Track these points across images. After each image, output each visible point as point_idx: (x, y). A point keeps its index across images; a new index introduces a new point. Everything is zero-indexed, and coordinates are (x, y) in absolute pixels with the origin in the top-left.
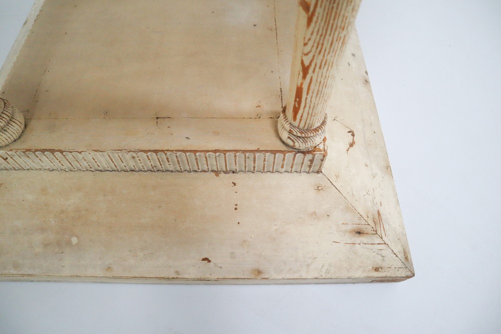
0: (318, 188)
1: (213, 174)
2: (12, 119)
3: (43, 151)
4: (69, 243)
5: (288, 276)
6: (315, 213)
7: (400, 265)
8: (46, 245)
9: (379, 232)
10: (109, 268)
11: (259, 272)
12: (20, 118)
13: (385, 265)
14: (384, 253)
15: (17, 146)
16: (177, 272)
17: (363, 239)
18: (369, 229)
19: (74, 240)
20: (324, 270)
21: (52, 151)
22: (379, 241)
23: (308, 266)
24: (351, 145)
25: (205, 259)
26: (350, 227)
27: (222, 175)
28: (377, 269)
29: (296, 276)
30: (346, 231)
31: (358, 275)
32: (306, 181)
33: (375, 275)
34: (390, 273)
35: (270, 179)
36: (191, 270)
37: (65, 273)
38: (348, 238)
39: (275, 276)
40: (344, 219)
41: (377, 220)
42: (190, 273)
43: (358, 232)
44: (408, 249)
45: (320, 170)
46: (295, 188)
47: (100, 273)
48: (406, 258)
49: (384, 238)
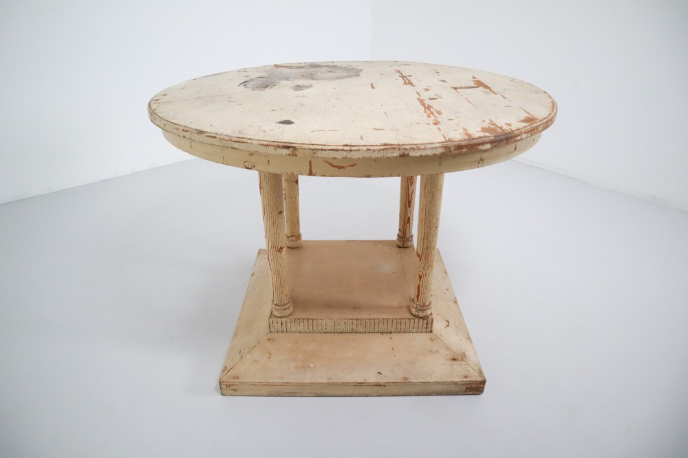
0: (432, 340)
1: (380, 334)
4: (309, 367)
6: (431, 351)
7: (477, 374)
8: (297, 368)
9: (464, 360)
10: (330, 379)
11: (406, 379)
13: (469, 374)
14: (468, 369)
16: (365, 380)
17: (456, 363)
18: (459, 358)
19: (312, 365)
20: (439, 378)
22: (465, 363)
23: (431, 375)
24: (448, 325)
25: (379, 373)
26: (449, 357)
27: (385, 334)
28: (466, 377)
30: (447, 359)
31: (456, 379)
32: (425, 336)
33: (465, 380)
34: (473, 379)
35: (408, 336)
36: (372, 378)
37: (307, 381)
38: (449, 363)
39: (414, 380)
40: (445, 353)
41: (463, 356)
42: (372, 380)
43: (454, 360)
44: (481, 370)
45: (431, 331)
46: (420, 339)
47: (325, 381)
48: (481, 373)
49: (468, 363)
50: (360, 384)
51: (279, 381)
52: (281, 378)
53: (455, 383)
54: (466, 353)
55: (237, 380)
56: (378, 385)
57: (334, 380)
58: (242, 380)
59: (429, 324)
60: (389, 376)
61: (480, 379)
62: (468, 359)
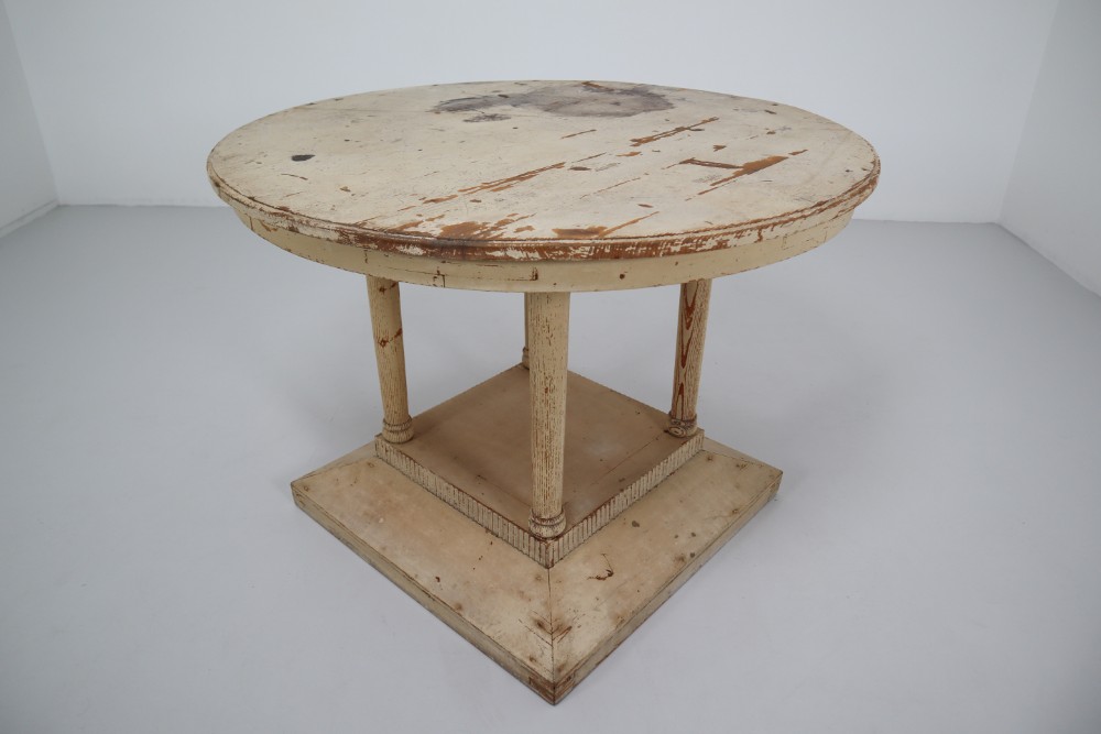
0: (538, 578)
1: (484, 530)
2: (406, 429)
3: (407, 456)
4: (378, 520)
5: (474, 623)
6: (522, 592)
7: (550, 667)
8: (366, 514)
9: (554, 635)
10: (384, 549)
11: (460, 607)
12: (411, 433)
13: (540, 660)
14: (546, 651)
15: (399, 447)
16: (416, 576)
17: (540, 632)
18: (549, 628)
19: (382, 520)
20: (499, 635)
21: (411, 459)
22: (549, 640)
24: (599, 578)
25: (438, 579)
26: (537, 617)
27: (489, 534)
28: (531, 659)
29: (479, 626)
30: (532, 618)
31: (518, 654)
32: (535, 568)
33: (528, 662)
34: (538, 669)
35: (514, 553)
36: (425, 580)
37: (362, 536)
38: (530, 624)
39: (467, 617)
40: (537, 608)
41: (562, 629)
42: (423, 582)
43: (540, 625)
44: (569, 668)
45: (547, 567)
46: (524, 568)
47: (377, 548)
48: (559, 670)
49: (555, 642)
50: (410, 579)
51: (338, 518)
52: (342, 516)
53: (514, 658)
54: (575, 629)
55: (305, 492)
56: (425, 591)
57: (386, 554)
58: (308, 494)
59: (543, 553)
60: (444, 591)
61: (547, 676)
62: (566, 640)
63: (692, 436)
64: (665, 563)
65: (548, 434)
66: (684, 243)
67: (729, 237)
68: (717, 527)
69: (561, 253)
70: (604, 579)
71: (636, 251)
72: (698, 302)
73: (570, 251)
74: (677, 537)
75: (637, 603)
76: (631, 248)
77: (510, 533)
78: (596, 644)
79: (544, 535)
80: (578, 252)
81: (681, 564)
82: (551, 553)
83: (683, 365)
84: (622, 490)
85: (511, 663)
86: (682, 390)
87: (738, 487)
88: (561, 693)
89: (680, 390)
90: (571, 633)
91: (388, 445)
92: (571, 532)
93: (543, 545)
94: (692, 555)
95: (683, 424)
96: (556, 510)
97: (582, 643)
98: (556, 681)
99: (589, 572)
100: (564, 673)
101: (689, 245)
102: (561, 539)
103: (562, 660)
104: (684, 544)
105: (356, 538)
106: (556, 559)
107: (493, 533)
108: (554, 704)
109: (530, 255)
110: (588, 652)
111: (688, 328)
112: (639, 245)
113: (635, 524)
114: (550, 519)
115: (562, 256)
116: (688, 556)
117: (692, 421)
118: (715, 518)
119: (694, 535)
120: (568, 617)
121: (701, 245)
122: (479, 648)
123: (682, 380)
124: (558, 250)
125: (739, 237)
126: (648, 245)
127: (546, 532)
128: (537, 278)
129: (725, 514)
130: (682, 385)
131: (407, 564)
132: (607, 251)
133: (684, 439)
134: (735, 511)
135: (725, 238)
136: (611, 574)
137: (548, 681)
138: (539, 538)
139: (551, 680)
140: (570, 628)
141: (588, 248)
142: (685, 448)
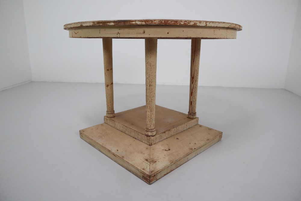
0: (147, 148)
1: (132, 138)
6: (142, 152)
7: (149, 171)
8: (99, 136)
9: (151, 163)
10: (103, 144)
11: (123, 157)
13: (146, 169)
14: (148, 167)
15: (110, 118)
16: (111, 150)
17: (146, 162)
18: (149, 161)
19: (103, 137)
22: (149, 164)
23: (132, 161)
25: (118, 150)
26: (146, 158)
28: (143, 169)
31: (139, 168)
32: (146, 146)
33: (142, 170)
34: (145, 172)
35: (141, 143)
36: (114, 151)
37: (97, 142)
38: (144, 160)
39: (125, 159)
40: (146, 156)
41: (153, 161)
42: (113, 151)
43: (147, 160)
44: (155, 172)
45: (150, 145)
46: (143, 146)
47: (101, 144)
48: (152, 172)
49: (151, 165)
50: (109, 151)
51: (91, 138)
52: (93, 137)
53: (138, 169)
54: (157, 162)
55: (83, 132)
56: (114, 154)
57: (104, 145)
58: (84, 133)
59: (149, 140)
60: (119, 154)
61: (148, 173)
62: (154, 164)
63: (195, 118)
64: (186, 150)
65: (150, 100)
66: (184, 22)
67: (197, 22)
68: (202, 143)
69: (151, 22)
70: (167, 151)
71: (171, 22)
72: (195, 75)
73: (153, 22)
74: (190, 143)
75: (177, 158)
76: (170, 22)
77: (140, 136)
78: (164, 167)
79: (149, 135)
80: (155, 22)
81: (191, 150)
82: (151, 141)
83: (192, 95)
84: (174, 128)
85: (137, 172)
86: (192, 103)
87: (209, 134)
88: (152, 180)
89: (191, 103)
90: (156, 163)
91: (107, 118)
92: (157, 136)
93: (149, 138)
94: (195, 149)
95: (192, 114)
96: (153, 127)
97: (159, 166)
98: (151, 175)
99: (163, 148)
100: (153, 173)
101: (186, 22)
102: (154, 137)
103: (153, 169)
104: (192, 145)
105: (95, 142)
106: (153, 144)
107: (135, 138)
108: (150, 184)
109: (142, 23)
110: (161, 169)
111: (192, 84)
112: (172, 21)
113: (177, 139)
114: (151, 130)
115: (151, 23)
116: (194, 149)
117: (195, 113)
118: (202, 140)
119: (195, 144)
120: (155, 159)
121: (189, 23)
122: (128, 170)
123: (191, 100)
124: (150, 21)
125: (200, 23)
126: (174, 21)
127: (150, 134)
128: (144, 33)
129: (205, 140)
130: (191, 102)
131: (109, 147)
132: (163, 22)
133: (192, 119)
134: (208, 140)
135: (196, 22)
136: (169, 150)
137: (148, 175)
138: (147, 136)
139: (149, 174)
140: (156, 162)
141: (158, 21)
142: (193, 121)
